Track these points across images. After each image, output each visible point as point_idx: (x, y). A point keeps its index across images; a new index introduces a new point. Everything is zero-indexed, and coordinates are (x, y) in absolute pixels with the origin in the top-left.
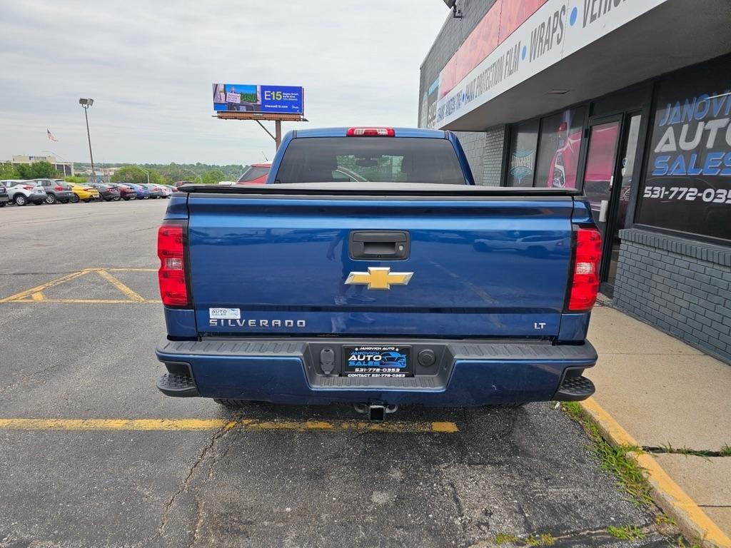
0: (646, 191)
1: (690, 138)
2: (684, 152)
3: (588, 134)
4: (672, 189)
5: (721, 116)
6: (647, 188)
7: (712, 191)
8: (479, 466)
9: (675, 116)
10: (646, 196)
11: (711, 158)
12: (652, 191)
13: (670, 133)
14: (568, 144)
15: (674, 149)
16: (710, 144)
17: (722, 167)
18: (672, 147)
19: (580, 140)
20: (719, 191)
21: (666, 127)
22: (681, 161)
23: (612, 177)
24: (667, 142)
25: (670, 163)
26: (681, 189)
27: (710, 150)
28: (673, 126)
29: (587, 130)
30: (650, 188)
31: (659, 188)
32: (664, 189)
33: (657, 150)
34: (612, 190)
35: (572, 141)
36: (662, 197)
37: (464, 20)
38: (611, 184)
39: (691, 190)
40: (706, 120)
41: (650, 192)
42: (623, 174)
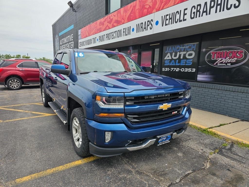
0: (163, 69)
1: (175, 56)
2: (174, 60)
3: (140, 54)
4: (171, 68)
5: (184, 51)
6: (163, 68)
7: (184, 69)
8: (187, 141)
9: (170, 50)
10: (163, 70)
11: (182, 61)
12: (165, 69)
13: (169, 54)
14: (132, 56)
15: (171, 58)
16: (182, 58)
17: (186, 63)
18: (170, 58)
19: (137, 55)
20: (186, 69)
21: (167, 53)
22: (173, 61)
23: (151, 66)
24: (168, 57)
25: (170, 62)
26: (174, 69)
27: (182, 59)
28: (170, 53)
29: (140, 53)
30: (164, 68)
31: (167, 68)
32: (169, 68)
33: (165, 59)
34: (151, 69)
35: (134, 56)
36: (168, 70)
37: (77, 13)
38: (151, 67)
39: (177, 69)
40: (180, 52)
41: (164, 70)
42: (154, 65)
